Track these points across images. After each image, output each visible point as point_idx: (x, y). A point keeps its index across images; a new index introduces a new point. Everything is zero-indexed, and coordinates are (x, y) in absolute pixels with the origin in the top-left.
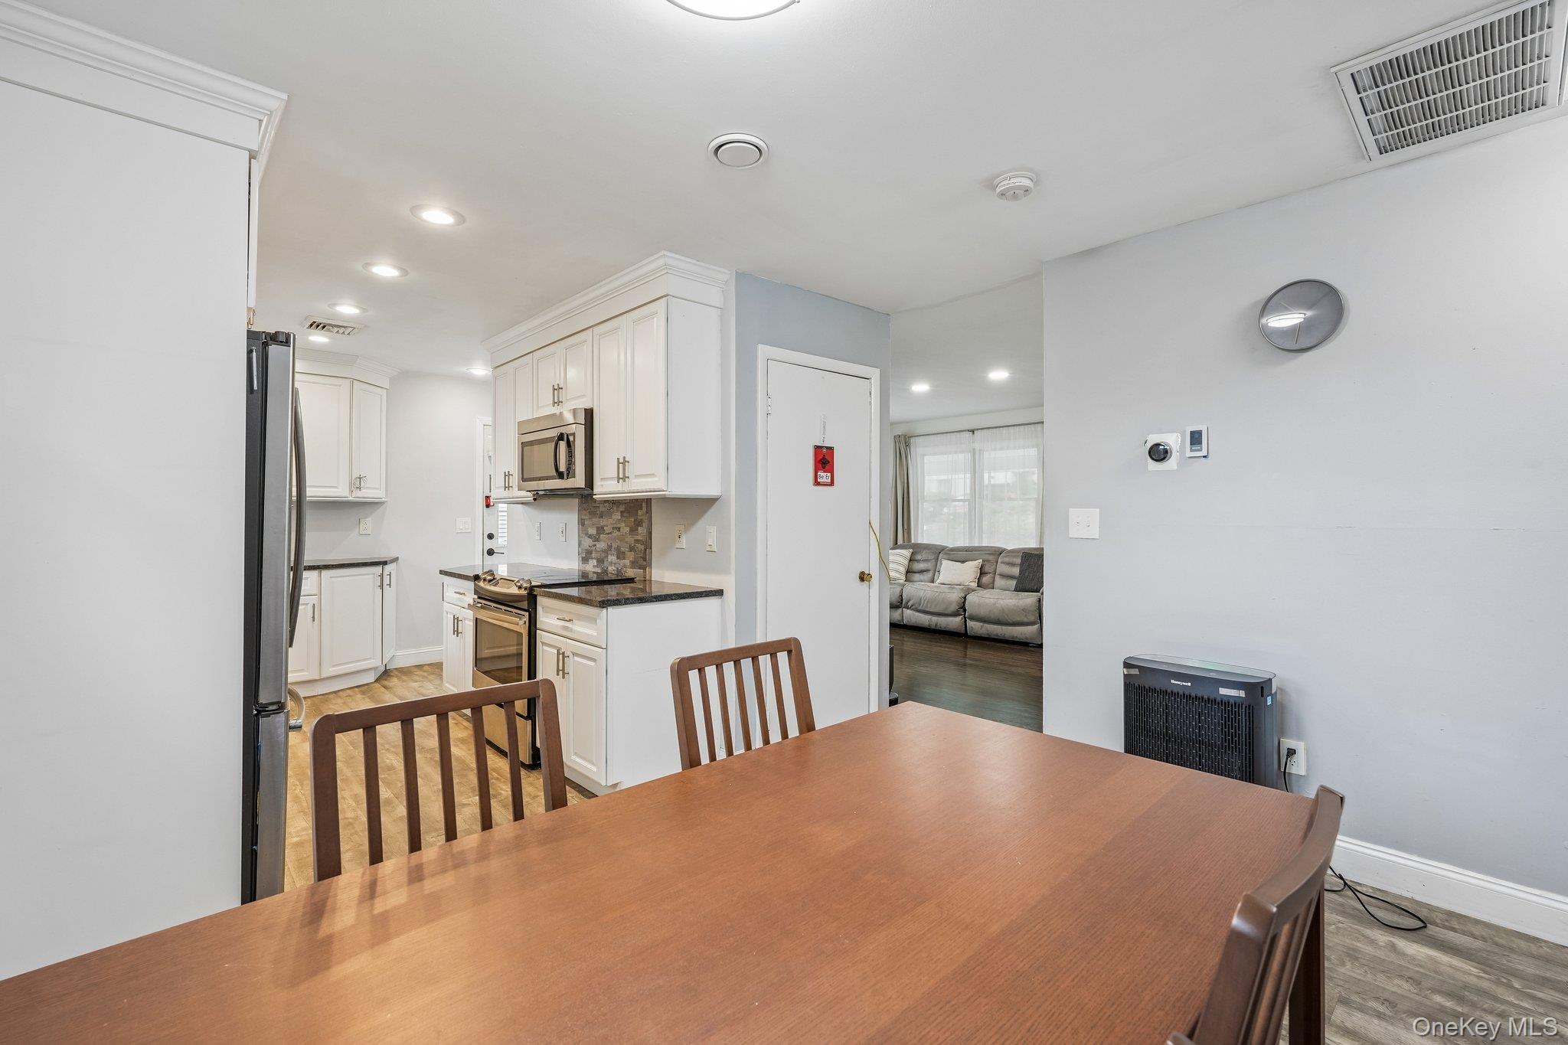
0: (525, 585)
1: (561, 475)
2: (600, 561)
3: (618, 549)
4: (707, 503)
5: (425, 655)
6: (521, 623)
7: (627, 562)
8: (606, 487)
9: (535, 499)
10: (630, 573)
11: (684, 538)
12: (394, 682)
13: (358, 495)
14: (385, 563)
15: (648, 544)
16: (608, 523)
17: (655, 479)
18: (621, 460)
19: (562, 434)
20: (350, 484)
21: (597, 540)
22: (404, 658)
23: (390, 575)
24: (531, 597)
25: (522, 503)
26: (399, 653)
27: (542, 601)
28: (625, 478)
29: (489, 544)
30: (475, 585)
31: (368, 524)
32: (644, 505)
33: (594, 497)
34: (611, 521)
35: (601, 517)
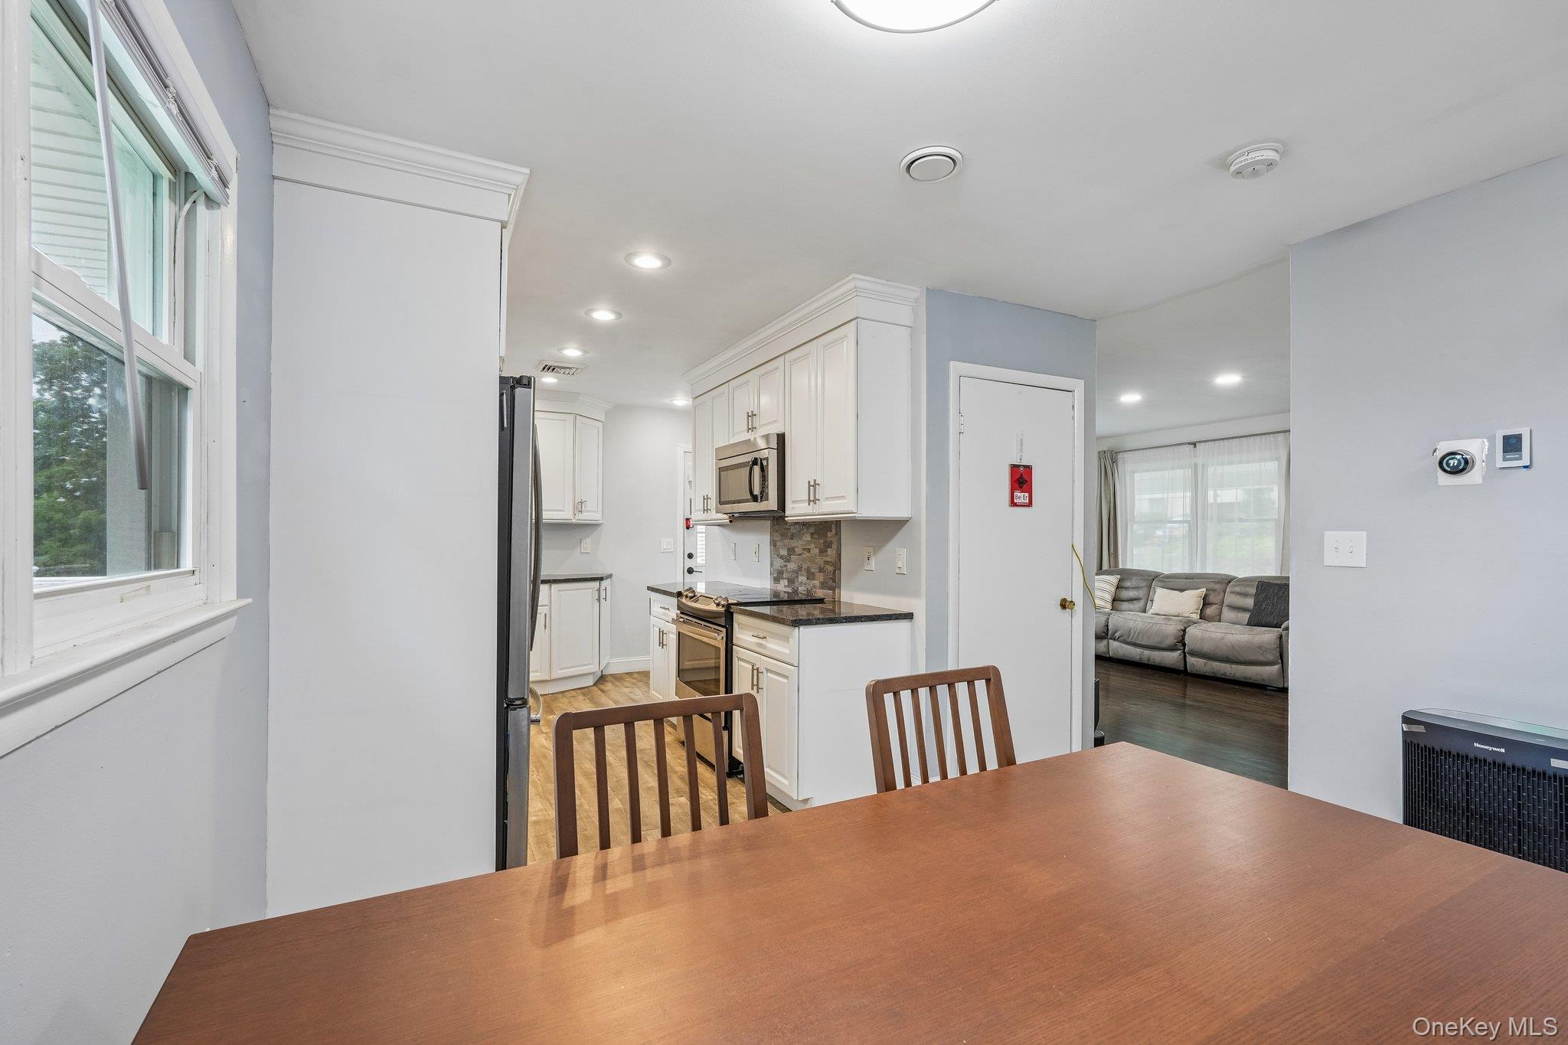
0: (723, 603)
1: (755, 499)
2: (791, 581)
3: (808, 570)
4: (898, 524)
5: (635, 663)
6: (719, 638)
7: (817, 583)
8: (797, 509)
9: (731, 521)
10: (820, 593)
11: (873, 561)
12: (608, 686)
13: (580, 518)
14: (601, 579)
15: (837, 565)
16: (798, 544)
17: (844, 501)
18: (812, 483)
19: (756, 459)
20: (574, 508)
21: (788, 561)
22: (617, 665)
23: (606, 589)
24: (729, 614)
25: (718, 525)
26: (615, 660)
27: (739, 619)
28: (815, 501)
29: (689, 563)
30: (678, 600)
31: (588, 543)
32: (833, 526)
33: (786, 519)
34: (800, 542)
35: (792, 538)
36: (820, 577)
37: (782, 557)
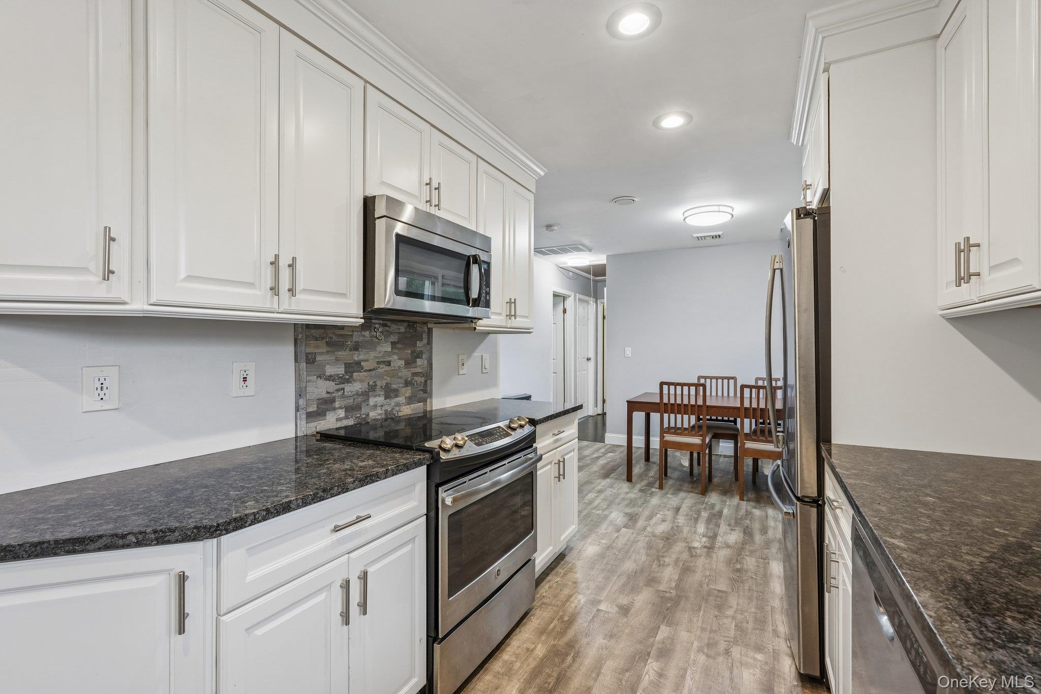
11: (465, 365)
17: (528, 320)
19: (475, 257)
27: (539, 430)
34: (373, 354)
35: (356, 347)
36: (408, 391)
37: (330, 378)
